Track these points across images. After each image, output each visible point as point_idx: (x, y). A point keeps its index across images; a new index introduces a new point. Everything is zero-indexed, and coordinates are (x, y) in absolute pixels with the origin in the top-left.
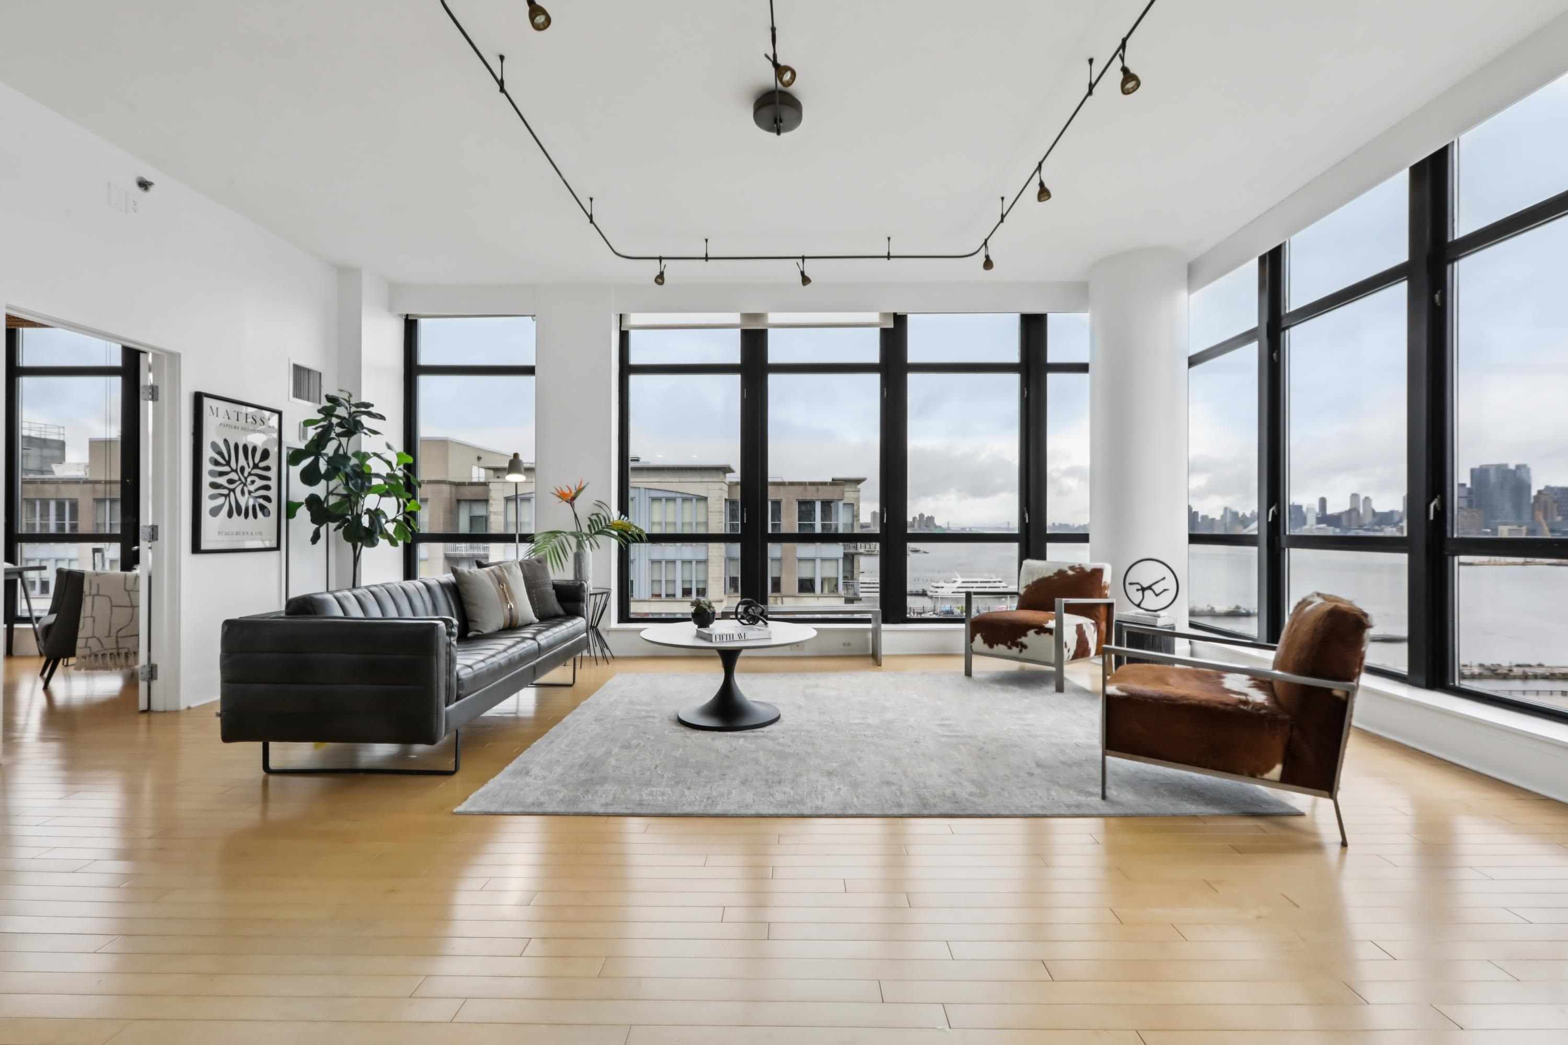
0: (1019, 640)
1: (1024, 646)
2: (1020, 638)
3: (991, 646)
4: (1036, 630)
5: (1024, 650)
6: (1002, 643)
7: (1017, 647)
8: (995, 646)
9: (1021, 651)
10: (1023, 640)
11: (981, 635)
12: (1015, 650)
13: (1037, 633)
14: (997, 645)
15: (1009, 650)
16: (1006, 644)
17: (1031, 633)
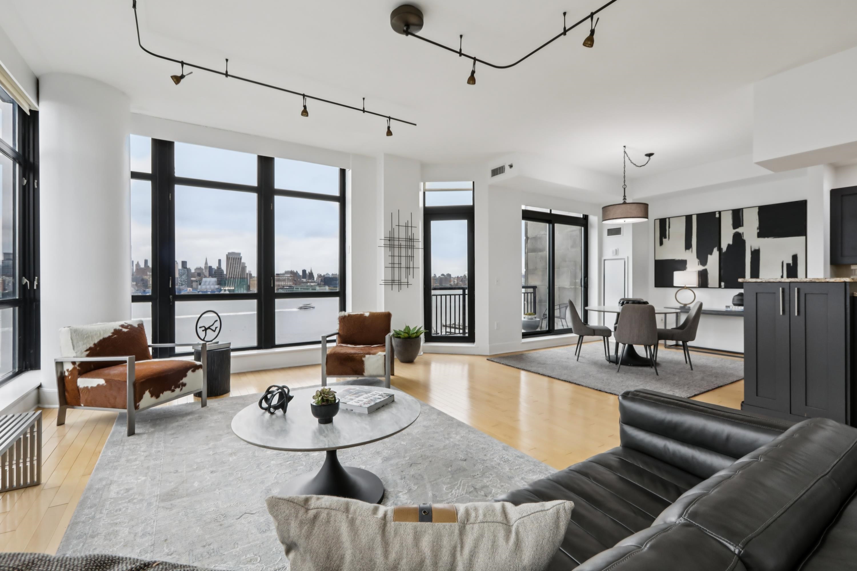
0: (181, 382)
1: (184, 385)
2: (182, 379)
3: (158, 397)
4: (192, 369)
5: (184, 388)
6: (166, 390)
7: (179, 387)
8: (161, 395)
9: (181, 389)
10: (184, 380)
11: (150, 391)
12: (178, 390)
13: (193, 371)
14: (162, 394)
15: (173, 393)
16: (169, 389)
17: (190, 373)
